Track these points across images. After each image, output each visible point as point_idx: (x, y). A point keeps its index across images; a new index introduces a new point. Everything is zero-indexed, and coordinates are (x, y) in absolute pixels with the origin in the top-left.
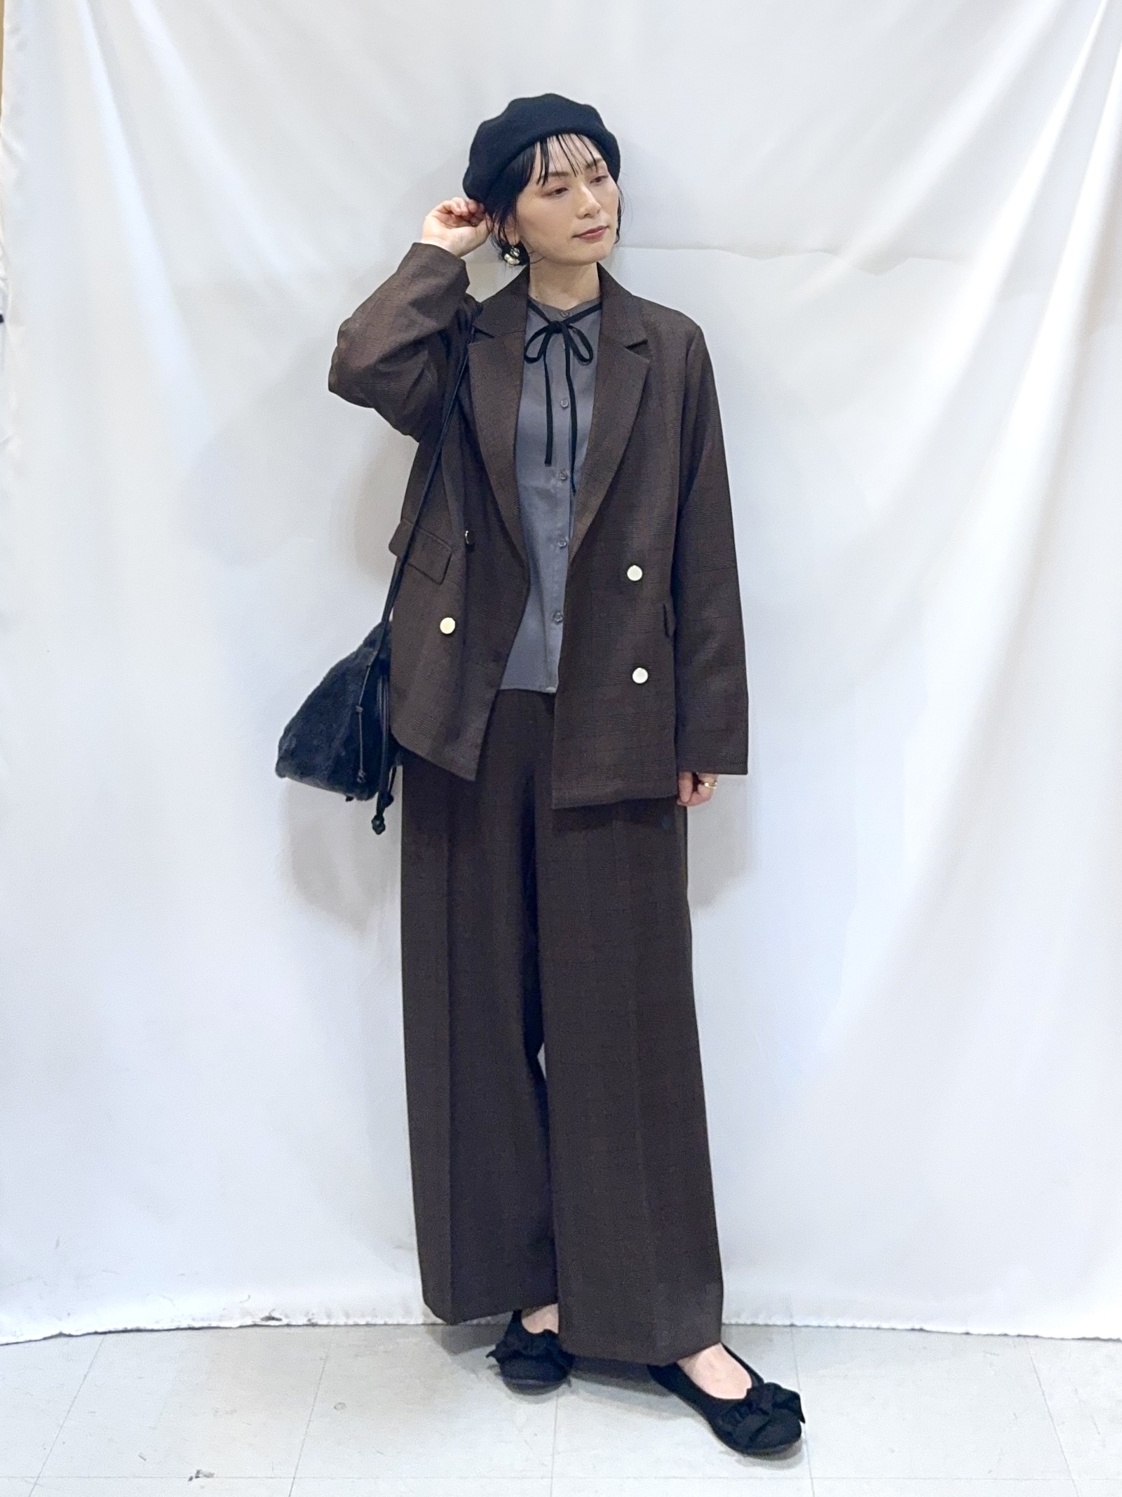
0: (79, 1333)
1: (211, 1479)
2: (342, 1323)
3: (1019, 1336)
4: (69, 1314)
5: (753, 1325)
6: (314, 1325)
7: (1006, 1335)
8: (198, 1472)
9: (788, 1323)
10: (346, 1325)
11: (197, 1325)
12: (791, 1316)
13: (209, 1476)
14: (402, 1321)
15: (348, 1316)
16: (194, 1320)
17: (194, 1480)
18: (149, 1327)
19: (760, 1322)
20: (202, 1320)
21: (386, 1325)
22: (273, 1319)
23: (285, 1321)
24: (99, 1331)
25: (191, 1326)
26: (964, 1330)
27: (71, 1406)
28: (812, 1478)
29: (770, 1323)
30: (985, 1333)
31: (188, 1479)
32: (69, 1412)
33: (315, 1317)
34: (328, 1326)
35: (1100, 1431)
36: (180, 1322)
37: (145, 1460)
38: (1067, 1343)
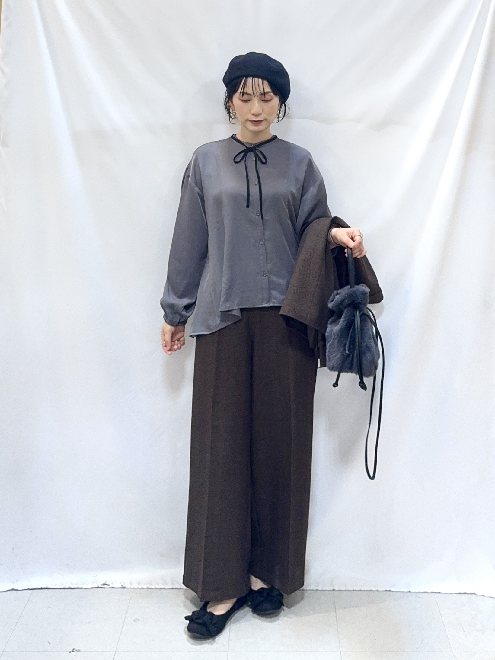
0: (21, 589)
1: (79, 652)
2: (136, 587)
4: (17, 581)
5: (317, 590)
6: (124, 588)
8: (73, 649)
9: (332, 589)
10: (138, 588)
11: (73, 587)
12: (333, 586)
13: (79, 651)
14: (162, 587)
15: (139, 584)
16: (72, 584)
17: (72, 652)
18: (52, 587)
19: (320, 588)
20: (76, 585)
21: (155, 588)
22: (107, 585)
23: (111, 586)
24: (30, 588)
25: (70, 587)
26: (408, 591)
27: (18, 620)
28: (340, 651)
29: (324, 589)
30: (417, 591)
31: (69, 652)
32: (17, 623)
33: (125, 584)
34: (130, 588)
35: (465, 630)
36: (66, 585)
37: (50, 644)
38: (452, 595)
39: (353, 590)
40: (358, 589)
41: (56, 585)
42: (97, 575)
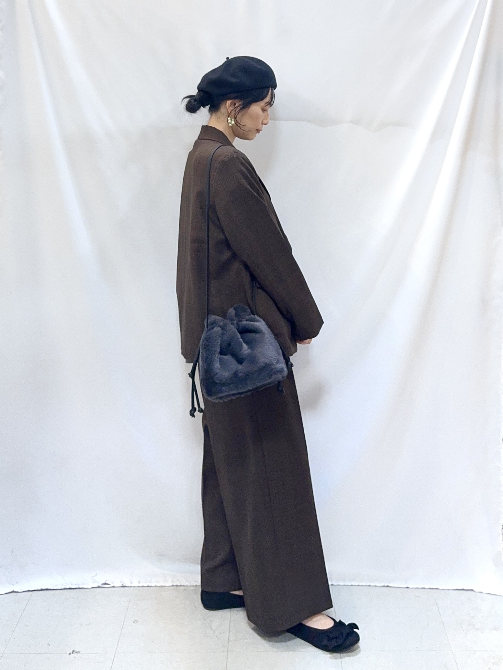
0: (21, 591)
2: (137, 585)
3: (430, 588)
4: (17, 583)
6: (124, 587)
7: (424, 588)
8: (73, 651)
13: (78, 652)
15: (139, 582)
16: (72, 585)
17: (72, 654)
18: (52, 588)
20: (75, 585)
21: (156, 586)
22: (107, 584)
24: (31, 590)
25: (70, 588)
26: (406, 586)
27: (18, 623)
30: (415, 587)
31: (69, 654)
32: (16, 625)
33: (125, 583)
34: (131, 587)
35: (464, 630)
36: (66, 586)
37: (50, 646)
38: (450, 591)
41: (56, 586)
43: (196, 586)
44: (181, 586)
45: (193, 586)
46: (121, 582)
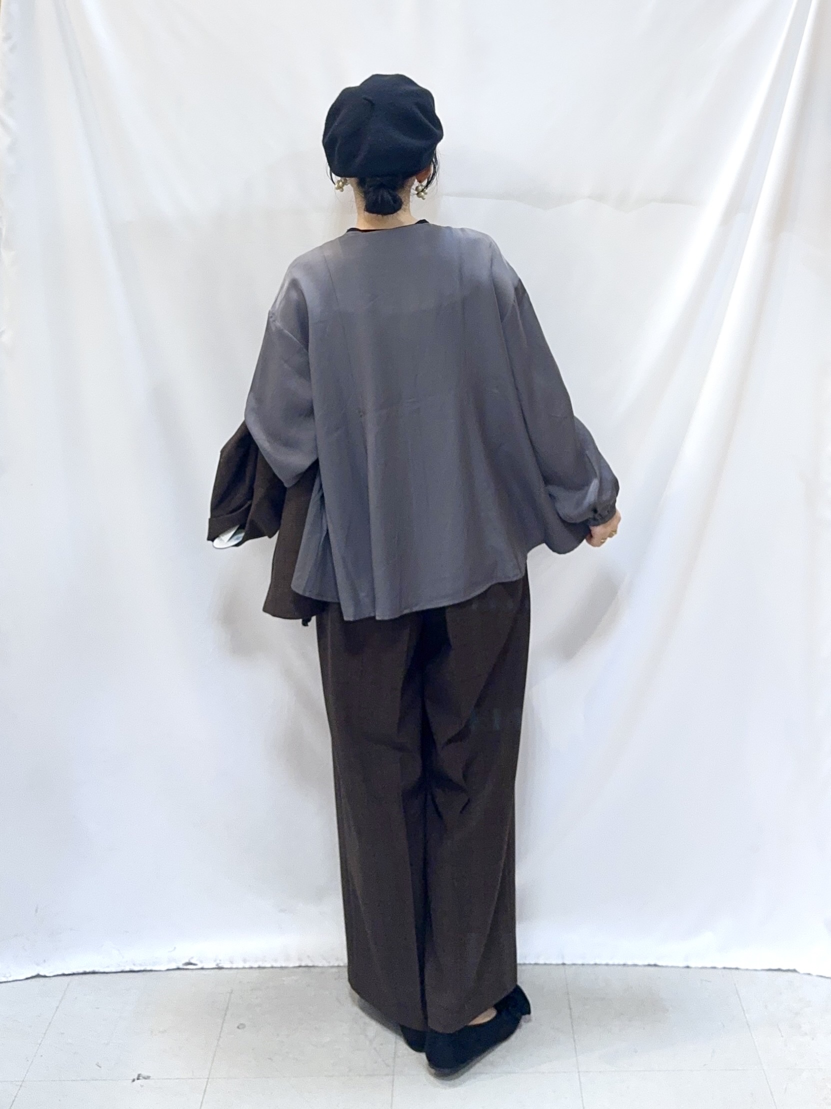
0: (51, 975)
1: (148, 1080)
2: (241, 966)
3: (724, 968)
4: (45, 961)
5: (536, 964)
6: (220, 968)
7: (715, 968)
8: (139, 1075)
9: (560, 962)
10: (244, 968)
11: (136, 969)
12: (563, 957)
13: (147, 1078)
14: (284, 965)
15: (245, 961)
16: (134, 965)
17: (136, 1081)
18: (102, 970)
19: (541, 962)
20: (141, 965)
21: (272, 967)
22: (191, 964)
23: (199, 966)
24: (66, 973)
25: (132, 970)
26: (686, 965)
27: (46, 1031)
28: (579, 1072)
29: (548, 962)
30: (700, 966)
31: (131, 1081)
32: (45, 1034)
33: (221, 962)
34: (231, 968)
35: (783, 1035)
36: (124, 966)
37: (100, 1067)
38: (758, 973)
39: (596, 964)
40: (604, 962)
41: (108, 967)
42: (175, 948)
43: (339, 966)
44: (313, 967)
45: (333, 967)
46: (215, 961)
